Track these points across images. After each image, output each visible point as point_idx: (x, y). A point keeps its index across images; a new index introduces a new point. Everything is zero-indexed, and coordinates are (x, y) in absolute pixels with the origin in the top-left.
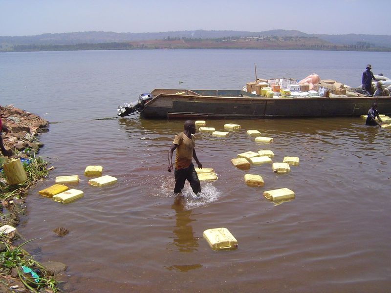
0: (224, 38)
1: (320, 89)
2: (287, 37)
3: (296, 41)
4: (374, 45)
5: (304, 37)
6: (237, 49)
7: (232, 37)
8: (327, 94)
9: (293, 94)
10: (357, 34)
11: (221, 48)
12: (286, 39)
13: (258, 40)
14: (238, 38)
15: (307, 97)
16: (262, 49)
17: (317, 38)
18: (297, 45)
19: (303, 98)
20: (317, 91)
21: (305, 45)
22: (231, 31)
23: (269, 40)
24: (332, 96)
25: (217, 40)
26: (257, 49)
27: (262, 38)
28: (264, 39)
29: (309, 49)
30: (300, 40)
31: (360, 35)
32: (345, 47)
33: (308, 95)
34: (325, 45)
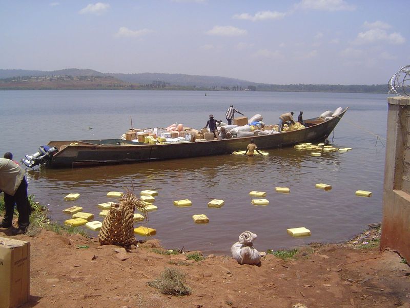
0: (14, 78)
1: (187, 135)
2: (83, 77)
3: (91, 81)
4: (169, 84)
5: (99, 76)
6: (29, 89)
7: (23, 77)
8: (194, 139)
9: (168, 140)
10: (153, 73)
11: (11, 89)
12: (81, 78)
13: (51, 80)
14: (29, 78)
15: (179, 142)
16: (57, 89)
17: (113, 77)
18: (93, 85)
19: (177, 143)
20: (185, 137)
21: (101, 85)
22: (21, 71)
23: (63, 80)
24: (197, 140)
25: (6, 80)
26: (50, 89)
27: (55, 77)
28: (58, 78)
29: (105, 89)
30: (95, 80)
31: (155, 74)
32: (141, 86)
33: (179, 141)
34: (121, 84)
